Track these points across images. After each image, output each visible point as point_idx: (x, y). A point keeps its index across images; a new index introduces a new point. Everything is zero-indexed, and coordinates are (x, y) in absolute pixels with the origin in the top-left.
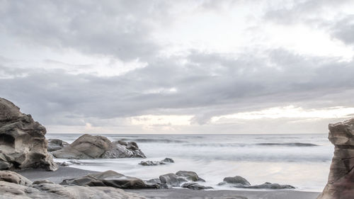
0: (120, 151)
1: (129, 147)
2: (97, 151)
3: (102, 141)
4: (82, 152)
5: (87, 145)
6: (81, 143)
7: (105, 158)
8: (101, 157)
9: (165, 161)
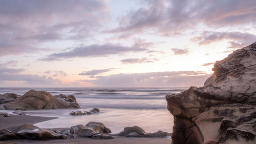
0: (60, 103)
1: (67, 99)
2: (41, 103)
3: (45, 95)
4: (28, 104)
5: (33, 99)
6: (27, 97)
7: (47, 109)
8: (43, 108)
9: (92, 111)
